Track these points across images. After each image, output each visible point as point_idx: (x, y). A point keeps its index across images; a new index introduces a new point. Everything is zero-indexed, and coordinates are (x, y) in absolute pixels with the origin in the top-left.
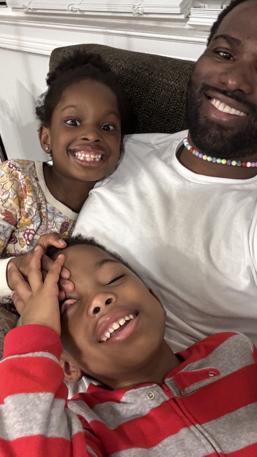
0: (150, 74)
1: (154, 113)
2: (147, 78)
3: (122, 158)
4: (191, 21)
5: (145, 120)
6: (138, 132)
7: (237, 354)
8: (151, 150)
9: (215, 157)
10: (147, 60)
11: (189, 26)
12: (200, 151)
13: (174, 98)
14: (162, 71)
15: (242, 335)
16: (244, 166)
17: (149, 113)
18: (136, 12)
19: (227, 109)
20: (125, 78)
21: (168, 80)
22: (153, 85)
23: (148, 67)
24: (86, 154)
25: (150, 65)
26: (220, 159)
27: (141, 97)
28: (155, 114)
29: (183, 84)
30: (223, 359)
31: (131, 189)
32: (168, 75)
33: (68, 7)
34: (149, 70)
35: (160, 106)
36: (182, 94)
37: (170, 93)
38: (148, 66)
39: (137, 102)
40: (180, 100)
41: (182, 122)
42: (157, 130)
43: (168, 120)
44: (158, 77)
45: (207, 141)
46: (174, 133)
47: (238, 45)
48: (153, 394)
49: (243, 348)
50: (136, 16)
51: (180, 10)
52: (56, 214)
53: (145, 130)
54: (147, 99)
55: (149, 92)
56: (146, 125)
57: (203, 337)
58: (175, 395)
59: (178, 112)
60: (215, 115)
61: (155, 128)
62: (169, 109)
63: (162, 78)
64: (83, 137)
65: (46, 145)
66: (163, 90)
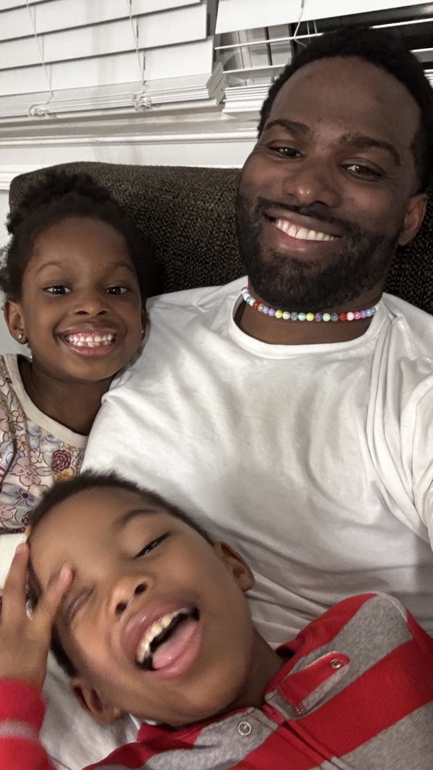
0: (175, 196)
1: (189, 257)
2: (171, 205)
3: (149, 335)
4: (227, 108)
5: (178, 270)
6: (168, 290)
7: (380, 629)
8: (193, 316)
9: (295, 311)
10: (168, 175)
11: (228, 115)
12: (269, 305)
13: (218, 228)
14: (193, 190)
15: (384, 595)
16: (344, 320)
17: (182, 258)
18: (140, 105)
19: (302, 234)
20: (134, 207)
21: (204, 203)
22: (181, 214)
23: (170, 187)
24: (86, 337)
25: (172, 183)
26: (303, 314)
27: (165, 234)
28: (191, 258)
29: (230, 206)
30: (359, 642)
31: (168, 385)
32: (204, 195)
33: (30, 110)
34: (172, 190)
35: (198, 244)
36: (231, 221)
37: (210, 222)
38: (170, 185)
39: (160, 243)
40: (229, 231)
41: (237, 265)
42: (199, 283)
43: (213, 264)
44: (189, 201)
45: (279, 288)
46: (226, 283)
47: (305, 133)
48: (248, 724)
49: (389, 618)
50: (141, 110)
51: (209, 93)
52: (43, 439)
53: (179, 285)
54: (175, 237)
55: (177, 225)
56: (180, 277)
57: (322, 610)
58: (287, 717)
59: (227, 251)
60: (286, 244)
61: (195, 280)
62: (213, 247)
63: (194, 200)
64: (77, 310)
65: (18, 331)
66: (199, 219)
